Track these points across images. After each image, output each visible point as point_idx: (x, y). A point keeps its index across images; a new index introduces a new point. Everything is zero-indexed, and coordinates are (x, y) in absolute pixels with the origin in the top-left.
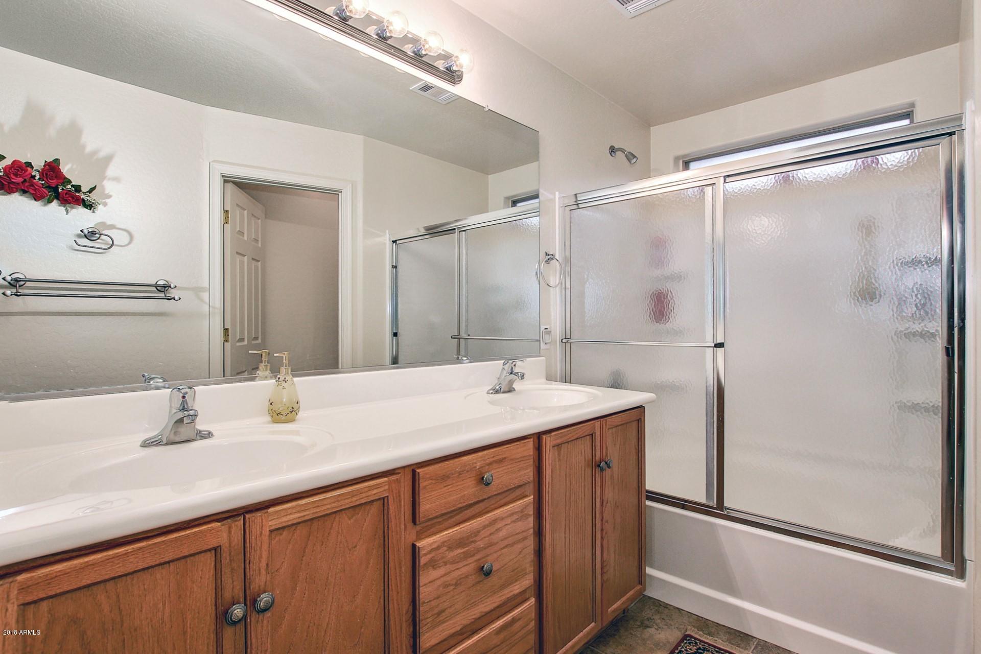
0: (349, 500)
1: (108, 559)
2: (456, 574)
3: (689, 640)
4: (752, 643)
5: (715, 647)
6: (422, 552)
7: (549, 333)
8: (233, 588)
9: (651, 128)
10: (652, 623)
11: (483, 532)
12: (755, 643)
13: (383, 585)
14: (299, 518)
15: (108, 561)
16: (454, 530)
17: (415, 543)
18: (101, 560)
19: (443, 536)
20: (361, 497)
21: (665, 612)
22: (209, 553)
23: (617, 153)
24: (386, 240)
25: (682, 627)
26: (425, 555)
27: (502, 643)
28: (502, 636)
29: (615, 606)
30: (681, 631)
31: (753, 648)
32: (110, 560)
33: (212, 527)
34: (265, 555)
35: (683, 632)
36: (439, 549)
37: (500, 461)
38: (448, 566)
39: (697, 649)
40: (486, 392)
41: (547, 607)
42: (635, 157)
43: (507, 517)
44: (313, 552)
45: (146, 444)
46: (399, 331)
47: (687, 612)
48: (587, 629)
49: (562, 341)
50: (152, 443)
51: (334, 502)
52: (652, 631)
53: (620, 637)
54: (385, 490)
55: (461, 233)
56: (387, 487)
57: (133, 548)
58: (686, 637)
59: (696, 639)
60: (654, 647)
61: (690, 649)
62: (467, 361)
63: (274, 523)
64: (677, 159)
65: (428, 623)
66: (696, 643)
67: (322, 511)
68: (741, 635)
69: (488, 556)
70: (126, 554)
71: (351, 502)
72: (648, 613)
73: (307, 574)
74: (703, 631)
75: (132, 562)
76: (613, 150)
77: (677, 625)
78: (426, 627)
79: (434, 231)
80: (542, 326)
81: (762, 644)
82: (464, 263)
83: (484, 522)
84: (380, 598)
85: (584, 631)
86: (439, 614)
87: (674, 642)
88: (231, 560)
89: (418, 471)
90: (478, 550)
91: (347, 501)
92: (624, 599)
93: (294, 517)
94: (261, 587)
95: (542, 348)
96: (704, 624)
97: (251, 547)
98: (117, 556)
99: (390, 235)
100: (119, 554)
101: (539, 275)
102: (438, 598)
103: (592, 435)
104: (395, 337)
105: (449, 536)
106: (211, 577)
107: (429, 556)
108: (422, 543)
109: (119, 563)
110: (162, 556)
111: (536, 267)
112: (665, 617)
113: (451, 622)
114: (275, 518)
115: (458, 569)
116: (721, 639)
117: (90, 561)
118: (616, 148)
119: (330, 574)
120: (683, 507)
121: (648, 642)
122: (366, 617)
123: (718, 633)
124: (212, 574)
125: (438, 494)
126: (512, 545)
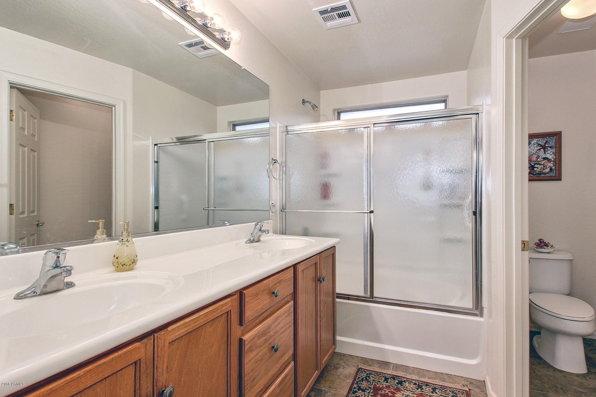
0: (212, 315)
1: (67, 383)
2: (260, 354)
3: (361, 371)
4: (390, 366)
5: (375, 372)
6: (246, 343)
7: (274, 206)
8: (147, 387)
9: (321, 91)
10: (339, 366)
11: (273, 325)
12: (392, 366)
13: (226, 368)
14: (186, 331)
15: (66, 385)
16: (260, 326)
17: (241, 338)
18: (61, 385)
19: (255, 331)
20: (218, 312)
21: (345, 358)
22: (131, 365)
23: (306, 103)
24: (150, 143)
25: (355, 364)
26: (248, 344)
27: (281, 391)
28: (281, 387)
29: (325, 359)
30: (355, 367)
31: (392, 368)
32: (68, 384)
33: (135, 346)
34: (166, 360)
35: (356, 367)
36: (253, 340)
37: (280, 282)
38: (258, 349)
39: (366, 375)
40: (245, 242)
41: (299, 365)
42: (317, 107)
43: (283, 315)
44: (191, 353)
45: (19, 297)
46: (160, 206)
47: (356, 356)
48: (314, 375)
49: (281, 211)
50: (25, 295)
51: (204, 318)
52: (341, 370)
53: (326, 377)
54: (229, 306)
55: (210, 142)
56: (230, 304)
57: (84, 372)
58: (359, 370)
59: (364, 369)
60: (344, 378)
61: (363, 375)
62: (228, 224)
63: (172, 337)
64: (334, 110)
65: (248, 387)
66: (365, 372)
67: (198, 324)
68: (385, 363)
69: (275, 340)
70: (79, 377)
71: (213, 316)
72: (336, 361)
73: (187, 369)
74: (365, 364)
75: (83, 382)
76: (304, 102)
77: (352, 364)
78: (248, 390)
79: (182, 141)
80: (270, 202)
81: (395, 365)
82: (213, 162)
83: (273, 319)
84: (225, 377)
85: (313, 376)
86: (253, 380)
87: (353, 373)
88: (146, 368)
89: (244, 292)
90: (271, 337)
91: (211, 316)
92: (328, 354)
93: (183, 331)
94: (163, 384)
95: (270, 215)
96: (365, 361)
97: (158, 356)
98: (73, 380)
99: (152, 140)
100: (74, 378)
101: (269, 171)
102: (252, 370)
103: (316, 264)
104: (156, 210)
105: (258, 331)
106: (132, 383)
107: (249, 345)
108: (246, 337)
109: (74, 385)
110: (104, 374)
111: (267, 167)
112: (345, 361)
113: (258, 384)
114: (172, 333)
115: (262, 350)
116: (375, 367)
117: (53, 387)
118: (305, 100)
119: (200, 367)
120: (348, 299)
121: (340, 376)
122: (218, 391)
123: (373, 364)
124: (132, 381)
125: (254, 305)
126: (284, 331)
